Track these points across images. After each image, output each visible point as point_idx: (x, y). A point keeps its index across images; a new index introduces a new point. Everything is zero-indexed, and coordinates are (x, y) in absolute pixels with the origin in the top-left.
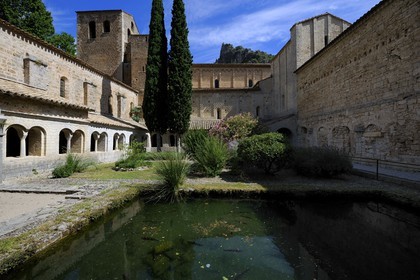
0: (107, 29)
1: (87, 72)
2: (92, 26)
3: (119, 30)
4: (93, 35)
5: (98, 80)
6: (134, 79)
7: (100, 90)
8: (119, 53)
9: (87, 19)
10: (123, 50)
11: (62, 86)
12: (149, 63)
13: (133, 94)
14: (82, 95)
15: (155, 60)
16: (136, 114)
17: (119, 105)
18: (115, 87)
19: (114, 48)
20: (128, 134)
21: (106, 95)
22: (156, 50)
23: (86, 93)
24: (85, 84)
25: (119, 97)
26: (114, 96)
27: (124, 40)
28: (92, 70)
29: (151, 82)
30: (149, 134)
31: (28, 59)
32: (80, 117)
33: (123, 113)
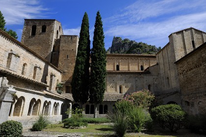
0: (44, 30)
1: (37, 60)
2: (34, 28)
3: (52, 31)
4: (34, 33)
5: (42, 65)
6: (60, 63)
7: (42, 72)
8: (49, 45)
9: (31, 24)
10: (53, 44)
11: (23, 69)
13: (60, 73)
15: (83, 54)
16: (60, 88)
17: (51, 81)
18: (51, 70)
19: (47, 43)
20: (61, 103)
21: (45, 75)
22: (84, 48)
24: (36, 67)
25: (52, 76)
26: (49, 75)
27: (54, 37)
28: (40, 58)
29: (79, 67)
30: (71, 104)
31: (12, 54)
32: (40, 90)
33: (53, 87)
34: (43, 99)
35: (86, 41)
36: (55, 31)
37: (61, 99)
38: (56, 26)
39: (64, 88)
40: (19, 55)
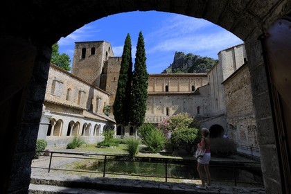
0: (93, 52)
1: (82, 84)
2: (84, 51)
3: (100, 53)
4: (84, 56)
5: (87, 88)
6: (108, 85)
7: (87, 95)
8: (99, 68)
9: (81, 47)
10: (102, 66)
11: (68, 93)
12: (120, 78)
13: (107, 96)
14: (77, 99)
15: (124, 77)
16: (107, 110)
17: (97, 104)
18: (96, 93)
19: (96, 65)
20: (103, 125)
21: (91, 98)
22: (125, 71)
23: (79, 98)
24: (80, 92)
25: (98, 99)
26: (95, 98)
27: (103, 59)
28: (84, 82)
29: (120, 90)
30: (115, 125)
31: (55, 81)
32: (79, 113)
33: (99, 109)
34: (82, 122)
35: (127, 64)
36: (104, 53)
37: (103, 122)
38: (105, 47)
39: (112, 110)
40: (62, 81)
